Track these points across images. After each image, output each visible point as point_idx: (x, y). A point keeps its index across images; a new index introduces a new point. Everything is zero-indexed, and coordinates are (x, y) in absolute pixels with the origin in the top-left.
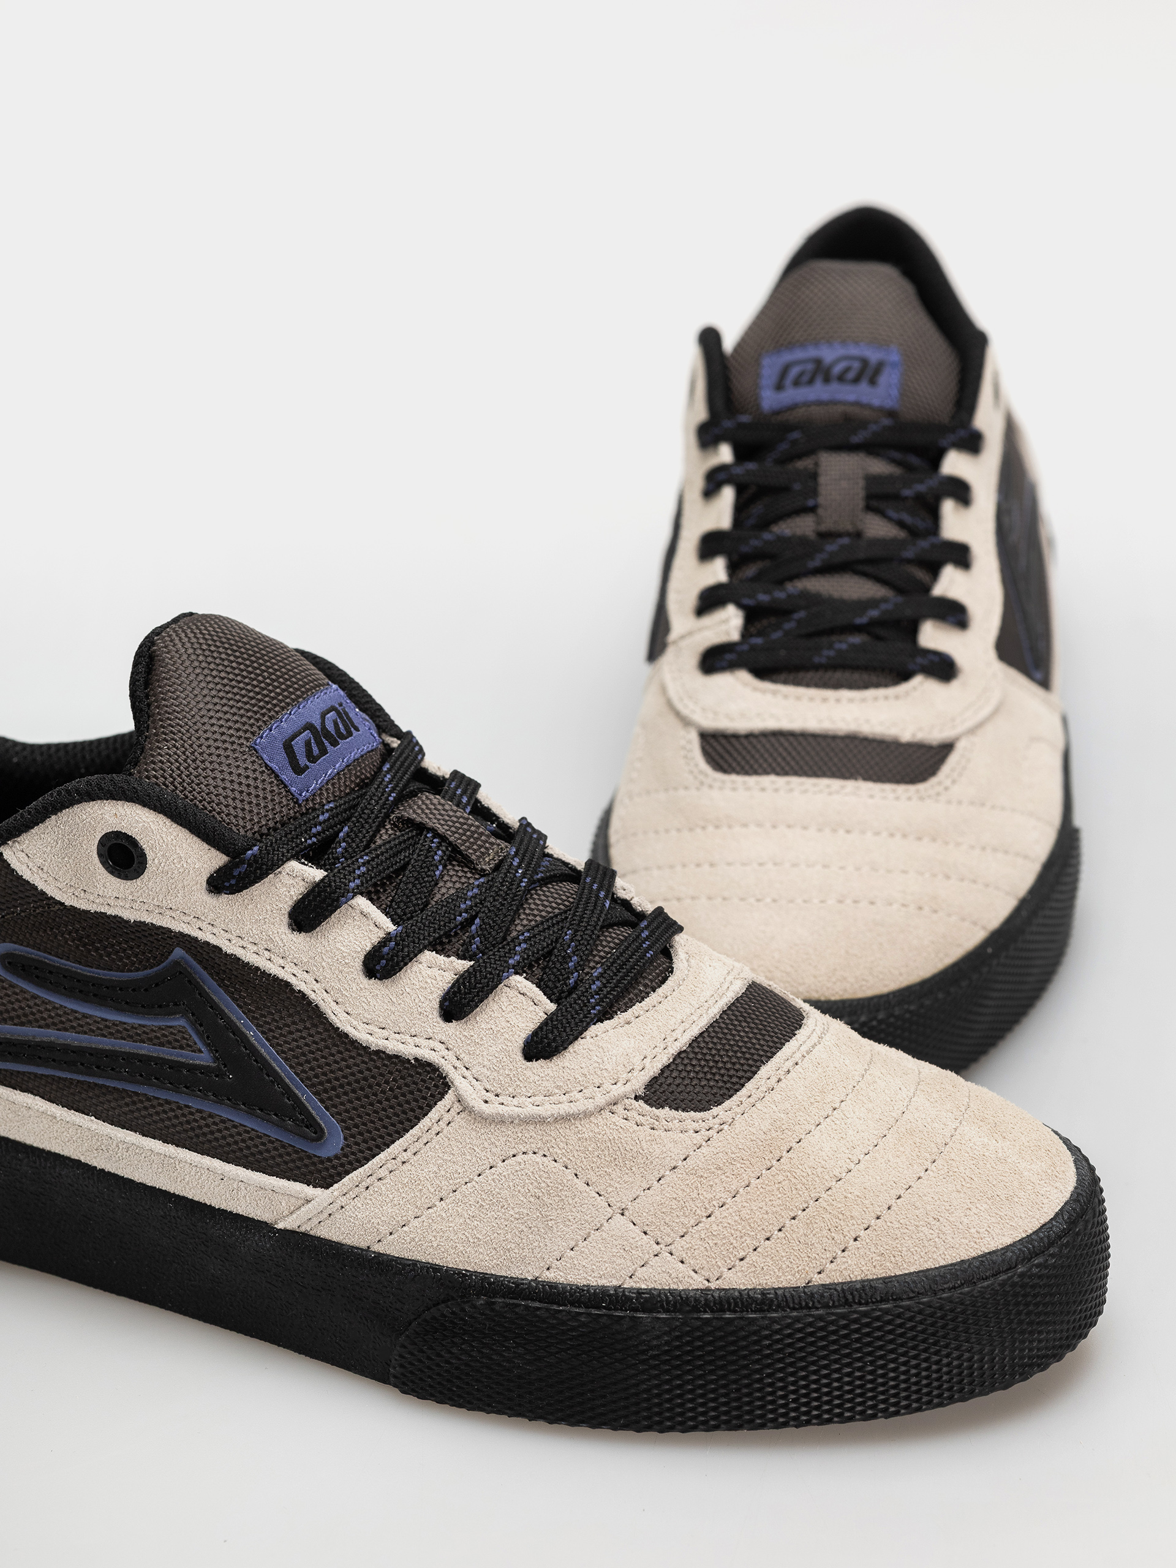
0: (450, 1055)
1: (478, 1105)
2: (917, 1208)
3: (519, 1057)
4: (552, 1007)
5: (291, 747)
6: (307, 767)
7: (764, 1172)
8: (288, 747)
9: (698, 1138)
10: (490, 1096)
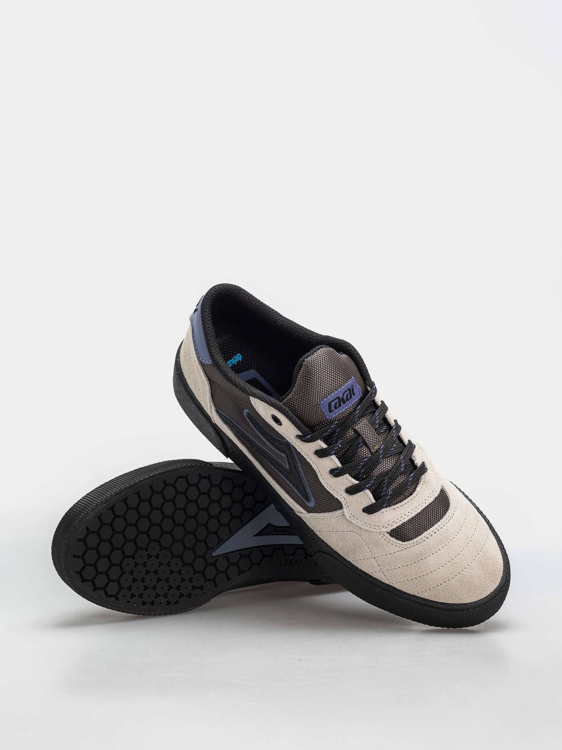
0: (345, 501)
1: (348, 517)
2: (448, 587)
3: (361, 510)
4: (374, 501)
5: (331, 404)
6: (333, 410)
7: (413, 563)
8: (330, 404)
9: (399, 549)
10: (351, 516)
